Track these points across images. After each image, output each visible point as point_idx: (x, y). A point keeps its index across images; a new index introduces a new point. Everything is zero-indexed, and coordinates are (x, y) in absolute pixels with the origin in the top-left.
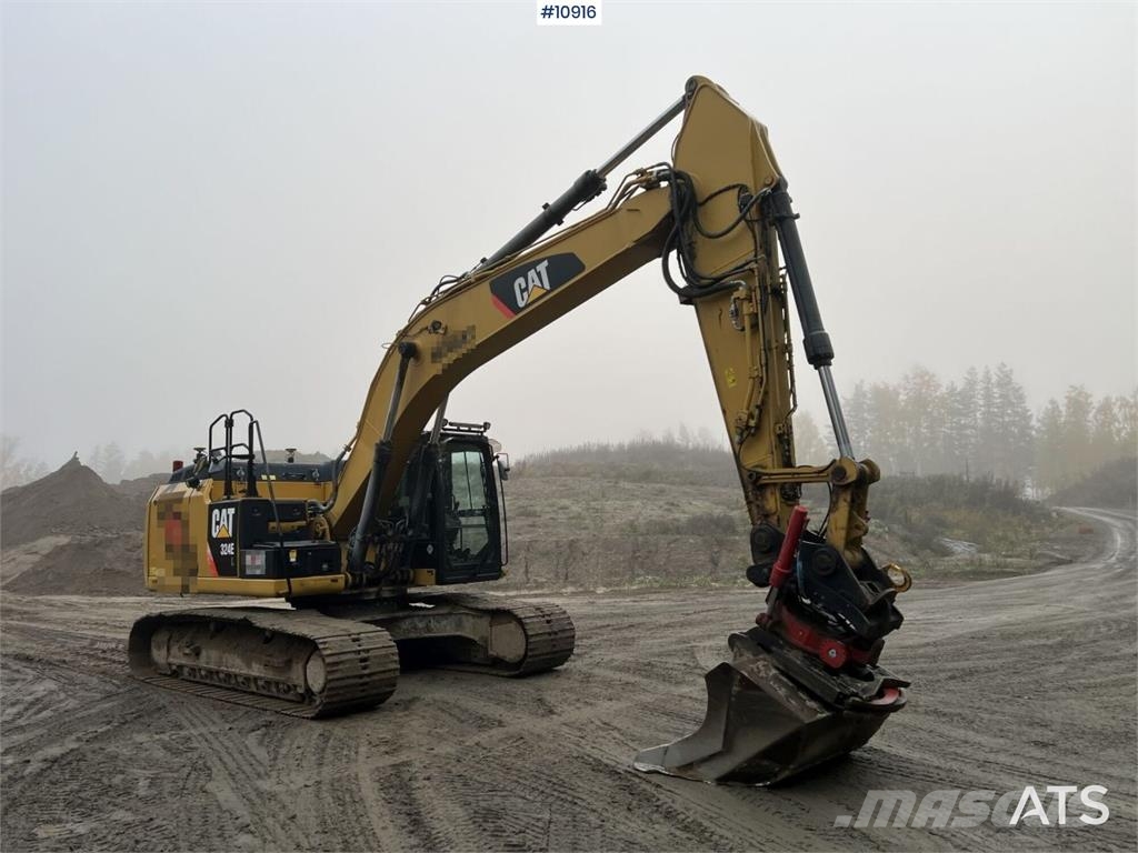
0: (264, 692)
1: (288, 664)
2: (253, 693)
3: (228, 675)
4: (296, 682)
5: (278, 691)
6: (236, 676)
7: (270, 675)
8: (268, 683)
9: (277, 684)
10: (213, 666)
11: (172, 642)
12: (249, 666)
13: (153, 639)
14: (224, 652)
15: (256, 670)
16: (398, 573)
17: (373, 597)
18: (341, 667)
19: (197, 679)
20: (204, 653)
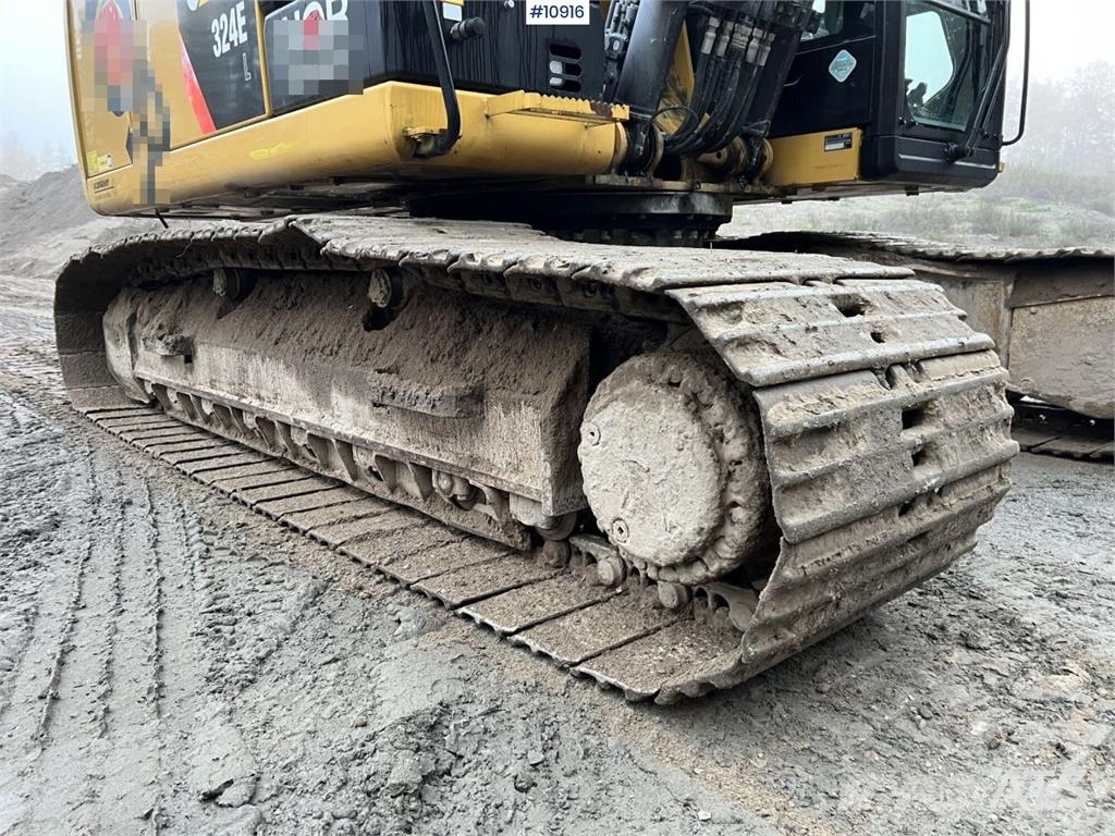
0: (381, 489)
1: (472, 406)
2: (341, 485)
3: (265, 423)
4: (510, 481)
5: (429, 494)
6: (287, 427)
7: (395, 438)
8: (389, 464)
9: (425, 472)
10: (225, 393)
11: (138, 326)
12: (321, 397)
13: (106, 319)
14: (249, 354)
15: (347, 416)
16: (738, 141)
17: (673, 208)
18: (839, 452)
19: (199, 422)
20: (202, 354)
